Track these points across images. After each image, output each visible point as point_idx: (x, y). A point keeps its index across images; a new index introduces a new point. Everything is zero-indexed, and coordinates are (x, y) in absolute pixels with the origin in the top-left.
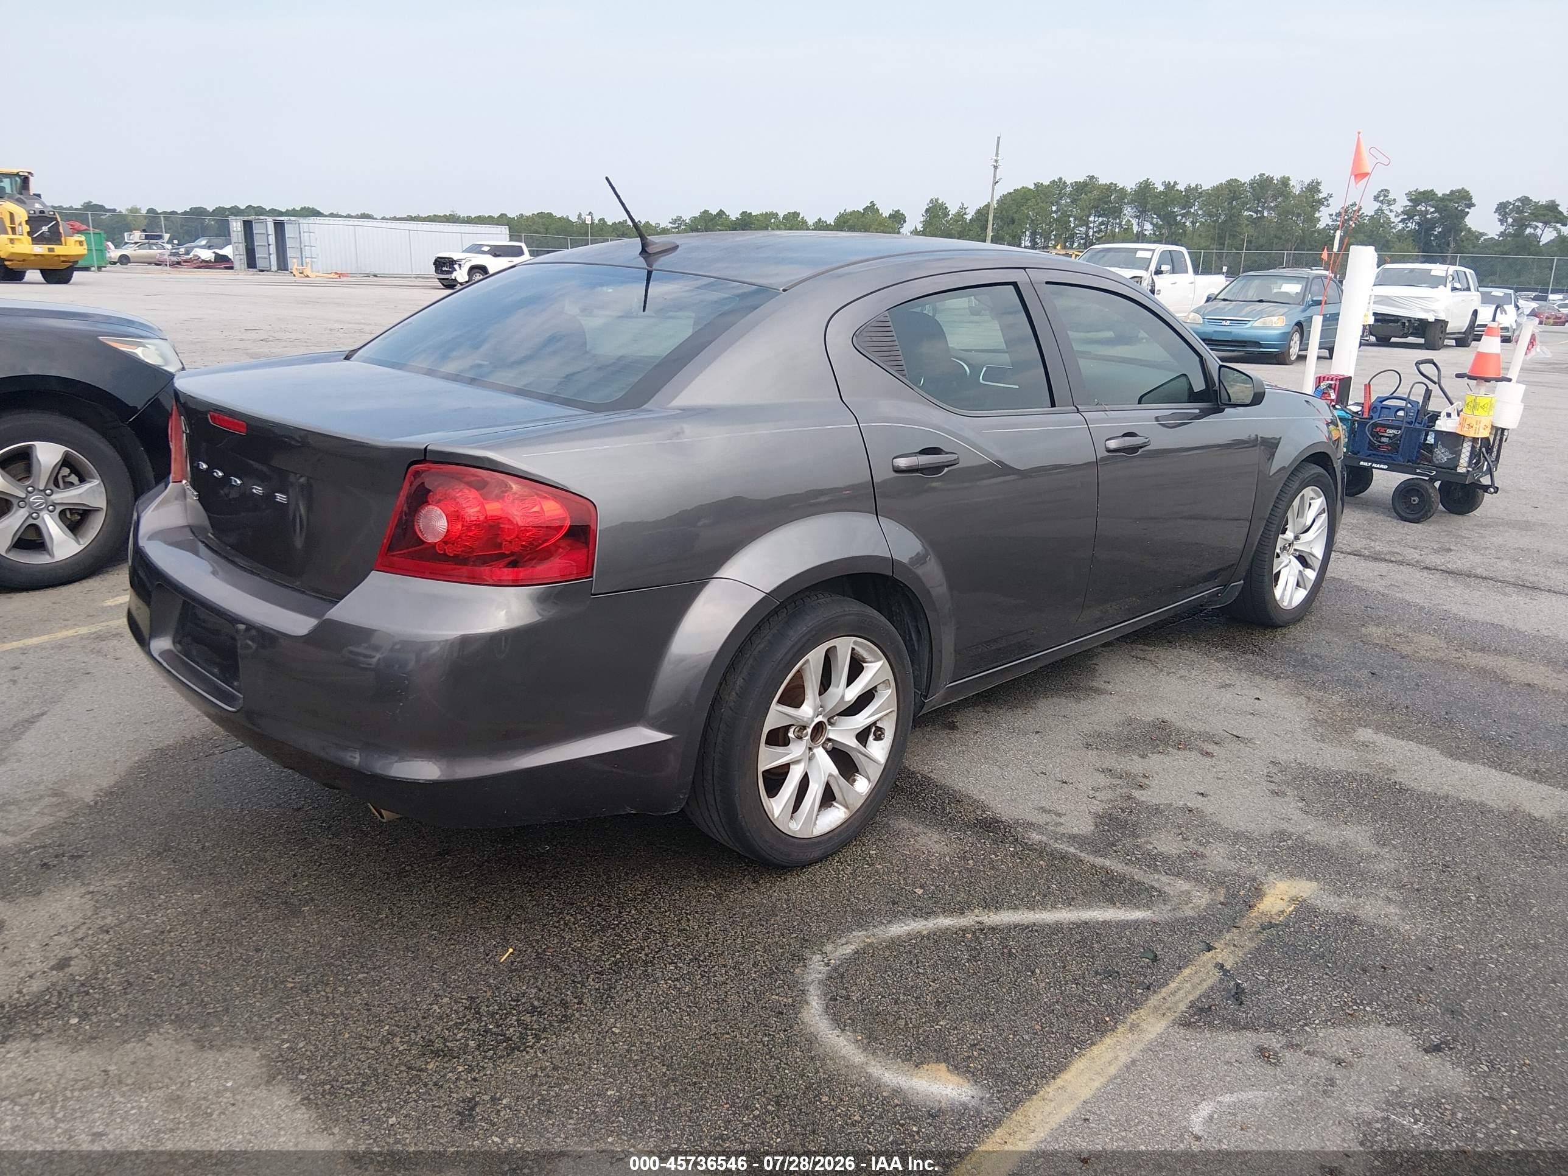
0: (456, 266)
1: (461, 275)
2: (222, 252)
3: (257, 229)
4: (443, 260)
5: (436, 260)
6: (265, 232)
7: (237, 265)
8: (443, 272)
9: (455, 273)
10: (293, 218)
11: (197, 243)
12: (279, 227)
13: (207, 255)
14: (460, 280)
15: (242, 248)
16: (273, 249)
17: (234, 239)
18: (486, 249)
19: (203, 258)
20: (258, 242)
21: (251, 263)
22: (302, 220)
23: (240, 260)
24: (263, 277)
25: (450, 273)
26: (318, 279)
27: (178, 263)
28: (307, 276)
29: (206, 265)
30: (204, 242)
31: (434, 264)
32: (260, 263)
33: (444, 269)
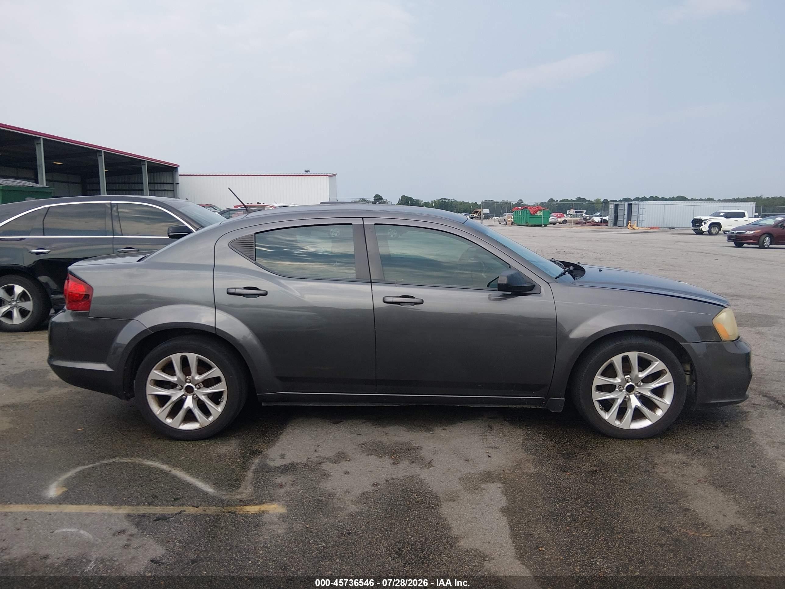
0: (703, 223)
1: (705, 228)
2: (604, 218)
3: (620, 208)
4: (696, 220)
5: (693, 220)
6: (624, 209)
7: (609, 224)
8: (696, 226)
9: (702, 227)
10: (636, 202)
11: (595, 214)
12: (630, 206)
13: (597, 219)
14: (704, 230)
15: (613, 216)
16: (626, 216)
17: (610, 213)
18: (722, 214)
19: (596, 221)
20: (620, 213)
21: (615, 224)
22: (640, 203)
23: (611, 223)
24: (619, 229)
25: (700, 226)
26: (639, 230)
27: (586, 223)
28: (634, 229)
29: (597, 224)
30: (598, 214)
31: (692, 222)
32: (619, 223)
33: (697, 225)
